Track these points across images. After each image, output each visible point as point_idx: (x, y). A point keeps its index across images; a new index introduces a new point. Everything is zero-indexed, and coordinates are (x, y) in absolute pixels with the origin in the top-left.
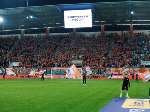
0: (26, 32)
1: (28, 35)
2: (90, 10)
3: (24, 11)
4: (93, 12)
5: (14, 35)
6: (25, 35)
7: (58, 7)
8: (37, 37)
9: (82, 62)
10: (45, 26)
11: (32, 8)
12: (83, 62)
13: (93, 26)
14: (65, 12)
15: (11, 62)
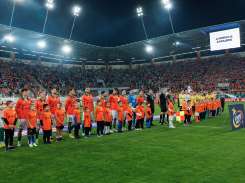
0: (178, 58)
1: (179, 60)
2: (238, 29)
3: (169, 38)
4: (241, 31)
5: (167, 62)
6: (177, 61)
7: (202, 30)
8: (187, 62)
9: (228, 85)
10: (194, 50)
11: (178, 35)
12: (230, 85)
13: (242, 46)
14: (211, 34)
15: (161, 88)
